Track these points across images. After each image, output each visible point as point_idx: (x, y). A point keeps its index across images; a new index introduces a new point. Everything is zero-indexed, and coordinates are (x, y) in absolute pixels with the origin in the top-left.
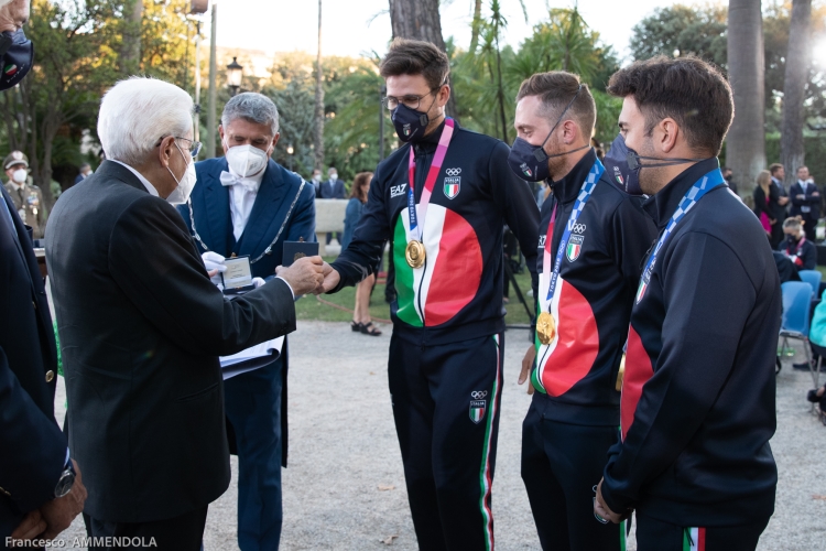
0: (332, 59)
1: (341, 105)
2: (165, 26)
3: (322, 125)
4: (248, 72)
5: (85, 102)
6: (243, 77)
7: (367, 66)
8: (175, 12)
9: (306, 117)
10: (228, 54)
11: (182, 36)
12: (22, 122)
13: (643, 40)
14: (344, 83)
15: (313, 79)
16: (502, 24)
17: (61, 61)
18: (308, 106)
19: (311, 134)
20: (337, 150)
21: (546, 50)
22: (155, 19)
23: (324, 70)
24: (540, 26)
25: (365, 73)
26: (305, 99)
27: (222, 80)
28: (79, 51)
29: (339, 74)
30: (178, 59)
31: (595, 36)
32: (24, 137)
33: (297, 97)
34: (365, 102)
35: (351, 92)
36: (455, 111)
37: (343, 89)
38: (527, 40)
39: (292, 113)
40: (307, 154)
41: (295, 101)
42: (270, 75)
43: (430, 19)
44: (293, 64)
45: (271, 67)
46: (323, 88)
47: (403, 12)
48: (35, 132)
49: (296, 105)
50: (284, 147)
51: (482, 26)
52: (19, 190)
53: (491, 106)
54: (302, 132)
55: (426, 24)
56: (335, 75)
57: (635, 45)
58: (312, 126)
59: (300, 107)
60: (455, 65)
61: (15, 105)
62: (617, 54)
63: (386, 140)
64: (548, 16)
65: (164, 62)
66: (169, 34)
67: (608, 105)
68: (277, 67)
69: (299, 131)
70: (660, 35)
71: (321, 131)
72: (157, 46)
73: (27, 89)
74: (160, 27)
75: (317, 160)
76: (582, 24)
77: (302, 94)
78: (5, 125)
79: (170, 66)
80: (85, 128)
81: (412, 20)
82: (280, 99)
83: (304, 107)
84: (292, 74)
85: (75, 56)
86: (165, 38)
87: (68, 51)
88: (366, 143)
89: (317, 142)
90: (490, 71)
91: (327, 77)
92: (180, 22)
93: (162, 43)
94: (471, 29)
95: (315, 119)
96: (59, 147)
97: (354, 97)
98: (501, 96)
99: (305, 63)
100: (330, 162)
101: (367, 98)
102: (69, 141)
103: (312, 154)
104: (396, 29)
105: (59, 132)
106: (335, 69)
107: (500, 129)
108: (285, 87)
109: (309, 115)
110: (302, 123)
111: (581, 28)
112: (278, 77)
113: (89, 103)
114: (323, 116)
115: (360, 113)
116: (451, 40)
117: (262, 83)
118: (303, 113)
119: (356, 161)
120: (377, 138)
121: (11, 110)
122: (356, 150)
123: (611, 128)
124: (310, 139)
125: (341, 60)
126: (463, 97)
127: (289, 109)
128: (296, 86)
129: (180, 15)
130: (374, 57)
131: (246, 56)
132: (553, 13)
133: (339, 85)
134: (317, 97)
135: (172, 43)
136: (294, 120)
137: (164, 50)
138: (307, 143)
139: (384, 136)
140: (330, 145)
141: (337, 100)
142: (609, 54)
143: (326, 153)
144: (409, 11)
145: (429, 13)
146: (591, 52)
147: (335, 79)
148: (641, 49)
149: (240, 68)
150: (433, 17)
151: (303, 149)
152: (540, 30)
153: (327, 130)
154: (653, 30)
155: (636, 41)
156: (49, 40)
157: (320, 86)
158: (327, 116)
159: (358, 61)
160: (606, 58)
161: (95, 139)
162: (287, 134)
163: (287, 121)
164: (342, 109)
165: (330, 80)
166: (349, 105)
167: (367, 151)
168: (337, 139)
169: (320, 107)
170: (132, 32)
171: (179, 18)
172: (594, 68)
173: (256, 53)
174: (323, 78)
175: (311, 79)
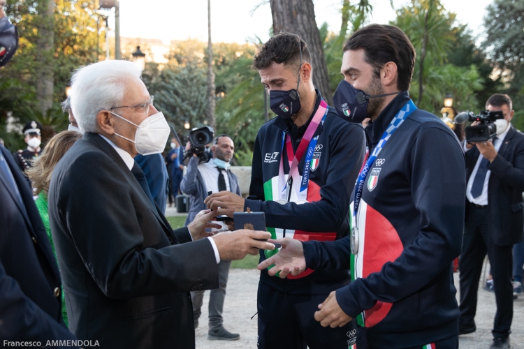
0: (221, 46)
1: (229, 85)
2: (74, 20)
3: (213, 103)
4: (148, 59)
5: (9, 88)
6: (146, 64)
7: (252, 50)
8: (83, 8)
9: (200, 97)
10: (130, 44)
11: (89, 28)
13: (496, 18)
14: (231, 67)
15: (205, 64)
16: (367, 10)
18: (201, 88)
19: (204, 111)
20: (227, 125)
22: (66, 14)
23: (214, 56)
24: (402, 10)
26: (198, 81)
29: (227, 59)
30: (87, 48)
31: (452, 17)
33: (192, 80)
34: (252, 83)
35: (238, 74)
36: (328, 88)
37: (231, 71)
39: (187, 93)
41: (189, 83)
42: (166, 61)
43: (305, 8)
44: (187, 50)
45: (168, 54)
46: (214, 71)
47: (282, 3)
49: (191, 87)
50: (182, 123)
51: (350, 11)
54: (197, 110)
55: (302, 12)
56: (224, 60)
57: (488, 22)
58: (205, 104)
59: (194, 89)
60: (328, 47)
62: (472, 31)
65: (75, 52)
66: (78, 27)
67: (463, 78)
68: (173, 54)
69: (194, 109)
70: (511, 13)
71: (213, 109)
72: (68, 38)
74: (70, 21)
76: (439, 8)
77: (196, 77)
79: (81, 55)
80: (9, 110)
81: (290, 9)
82: (177, 82)
83: (198, 88)
84: (186, 60)
86: (75, 30)
88: (251, 116)
89: (210, 119)
91: (216, 61)
92: (88, 16)
93: (72, 34)
94: (341, 15)
95: (207, 98)
97: (240, 78)
99: (197, 49)
101: (253, 79)
104: (276, 18)
106: (224, 55)
108: (181, 71)
109: (202, 95)
110: (197, 102)
111: (438, 11)
112: (174, 62)
113: (12, 89)
114: (214, 95)
115: (247, 93)
116: (325, 26)
117: (160, 68)
118: (197, 94)
119: (244, 133)
120: (262, 114)
122: (244, 124)
123: (466, 98)
124: (204, 116)
125: (229, 46)
126: (335, 75)
127: (184, 90)
128: (190, 70)
129: (86, 9)
130: (258, 42)
131: (146, 45)
133: (228, 68)
134: (209, 79)
135: (81, 35)
136: (189, 100)
137: (74, 41)
138: (201, 119)
140: (221, 121)
141: (226, 81)
142: (464, 33)
143: (218, 127)
144: (287, 2)
145: (305, 3)
146: (448, 31)
147: (224, 63)
148: (494, 27)
149: (143, 55)
150: (308, 7)
151: (198, 124)
152: (403, 14)
153: (219, 108)
154: (505, 9)
155: (489, 18)
157: (211, 69)
158: (218, 95)
159: (243, 46)
160: (461, 36)
161: (18, 119)
162: (184, 112)
163: (183, 100)
164: (231, 89)
165: (219, 64)
166: (237, 86)
167: (252, 124)
168: (227, 115)
169: (212, 88)
170: (46, 26)
171: (86, 13)
172: (451, 45)
173: (154, 41)
174: (213, 62)
175: (203, 64)
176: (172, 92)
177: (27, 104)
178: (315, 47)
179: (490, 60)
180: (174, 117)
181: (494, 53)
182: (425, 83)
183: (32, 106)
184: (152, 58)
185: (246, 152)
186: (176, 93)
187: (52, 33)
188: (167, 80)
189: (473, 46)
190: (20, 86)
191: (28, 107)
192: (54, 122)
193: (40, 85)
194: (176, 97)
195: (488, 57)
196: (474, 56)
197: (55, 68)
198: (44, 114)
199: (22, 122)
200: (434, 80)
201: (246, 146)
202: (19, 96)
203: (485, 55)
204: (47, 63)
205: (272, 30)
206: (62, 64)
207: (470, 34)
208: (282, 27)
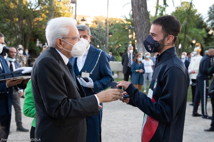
0: (111, 19)
1: (113, 33)
2: (61, 8)
3: (108, 39)
7: (122, 21)
8: (64, 4)
9: (103, 36)
11: (66, 11)
12: (20, 37)
13: (212, 11)
17: (31, 18)
18: (104, 33)
19: (104, 42)
20: (112, 46)
21: (181, 15)
22: (58, 6)
23: (109, 22)
24: (177, 8)
25: (121, 23)
26: (103, 31)
28: (37, 15)
29: (113, 23)
31: (196, 11)
32: (20, 41)
33: (100, 30)
37: (115, 28)
38: (173, 12)
39: (98, 35)
41: (99, 31)
42: (92, 23)
43: (144, 5)
44: (99, 20)
45: (93, 21)
46: (109, 28)
47: (135, 3)
48: (23, 40)
50: (96, 45)
51: (159, 7)
52: (21, 56)
54: (102, 41)
55: (143, 7)
56: (112, 23)
57: (209, 13)
58: (105, 39)
59: (101, 33)
61: (18, 32)
64: (181, 4)
66: (62, 10)
67: (200, 33)
68: (94, 21)
69: (101, 40)
72: (59, 14)
73: (21, 27)
74: (59, 8)
75: (106, 49)
77: (102, 29)
78: (15, 37)
80: (38, 39)
81: (138, 5)
82: (95, 31)
84: (99, 23)
85: (35, 17)
86: (61, 12)
87: (33, 15)
88: (121, 44)
89: (106, 44)
91: (109, 24)
95: (106, 37)
96: (30, 44)
97: (117, 30)
99: (103, 20)
100: (110, 50)
101: (122, 30)
102: (33, 42)
103: (104, 48)
104: (133, 9)
105: (31, 40)
108: (97, 27)
110: (102, 38)
112: (95, 24)
113: (39, 31)
115: (120, 35)
116: (149, 12)
117: (90, 26)
119: (118, 50)
120: (125, 43)
121: (17, 33)
122: (118, 47)
124: (104, 43)
125: (114, 19)
128: (100, 27)
129: (65, 5)
130: (125, 17)
132: (182, 3)
133: (113, 27)
134: (107, 30)
135: (63, 14)
136: (99, 37)
137: (61, 15)
138: (103, 44)
140: (110, 45)
141: (113, 31)
142: (200, 16)
143: (109, 47)
144: (137, 3)
145: (144, 3)
146: (194, 15)
147: (112, 25)
148: (211, 15)
149: (85, 21)
151: (102, 46)
152: (178, 9)
153: (110, 40)
156: (28, 12)
158: (109, 36)
159: (119, 19)
160: (199, 18)
161: (41, 42)
162: (97, 42)
163: (97, 37)
165: (110, 25)
166: (116, 33)
167: (121, 47)
168: (112, 43)
169: (107, 33)
170: (51, 10)
171: (65, 6)
173: (88, 16)
174: (108, 24)
175: (105, 25)
176: (93, 34)
177: (44, 37)
178: (147, 20)
179: (209, 27)
180: (94, 43)
181: (211, 24)
182: (187, 34)
184: (88, 22)
185: (118, 56)
186: (95, 35)
187: (54, 12)
188: (92, 30)
189: (203, 21)
190: (42, 30)
194: (95, 36)
195: (208, 26)
196: (203, 25)
199: (42, 43)
200: (190, 34)
201: (119, 54)
202: (41, 34)
203: (207, 25)
205: (131, 13)
207: (202, 17)
208: (135, 12)
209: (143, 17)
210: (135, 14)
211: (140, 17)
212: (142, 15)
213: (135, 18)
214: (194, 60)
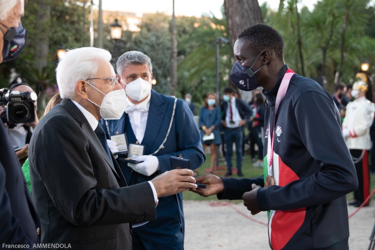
0: (182, 18)
1: (188, 50)
3: (175, 64)
4: (125, 28)
6: (123, 32)
7: (207, 22)
9: (164, 59)
10: (110, 16)
11: (78, 3)
18: (166, 51)
19: (168, 71)
20: (186, 82)
21: (331, 10)
23: (176, 26)
25: (205, 28)
26: (164, 46)
27: (106, 34)
29: (188, 29)
30: (76, 19)
33: (158, 45)
34: (207, 48)
35: (195, 41)
37: (190, 39)
40: (165, 84)
41: (157, 47)
42: (138, 30)
44: (155, 21)
45: (140, 25)
46: (177, 39)
49: (158, 51)
53: (293, 49)
54: (162, 69)
56: (185, 29)
58: (168, 65)
59: (160, 52)
60: (269, 20)
63: (220, 74)
65: (66, 22)
66: (69, 2)
68: (144, 24)
69: (160, 68)
71: (175, 68)
75: (172, 88)
77: (162, 43)
80: (12, 67)
83: (163, 52)
84: (154, 29)
86: (67, 5)
88: (205, 75)
89: (172, 76)
90: (292, 26)
91: (179, 31)
93: (65, 8)
95: (170, 60)
97: (198, 44)
98: (300, 43)
99: (163, 21)
100: (181, 89)
101: (208, 46)
103: (169, 84)
106: (184, 25)
107: (300, 66)
109: (167, 57)
110: (162, 63)
112: (145, 31)
114: (176, 58)
116: (265, 5)
117: (134, 36)
118: (162, 56)
119: (199, 88)
120: (214, 73)
122: (199, 81)
124: (167, 74)
125: (188, 19)
128: (158, 38)
130: (212, 16)
131: (122, 17)
133: (187, 36)
134: (172, 45)
135: (72, 9)
137: (66, 13)
138: (165, 77)
139: (219, 71)
140: (181, 78)
141: (186, 47)
143: (178, 83)
146: (365, 10)
147: (184, 32)
149: (120, 26)
151: (163, 81)
153: (179, 67)
157: (174, 37)
158: (180, 57)
159: (200, 19)
161: (19, 74)
164: (190, 53)
165: (180, 33)
166: (195, 50)
167: (206, 81)
168: (186, 73)
169: (174, 52)
172: (366, 21)
173: (129, 14)
174: (175, 32)
175: (168, 33)
177: (26, 63)
182: (346, 51)
183: (31, 65)
184: (128, 27)
187: (49, 7)
188: (139, 44)
191: (28, 66)
192: (48, 77)
193: (38, 48)
197: (50, 34)
198: (40, 71)
200: (353, 50)
204: (44, 31)
205: (223, 8)
206: (56, 32)
208: (231, 6)
209: (248, 17)
210: (230, 10)
211: (243, 17)
212: (247, 12)
213: (232, 18)
214: (354, 108)
